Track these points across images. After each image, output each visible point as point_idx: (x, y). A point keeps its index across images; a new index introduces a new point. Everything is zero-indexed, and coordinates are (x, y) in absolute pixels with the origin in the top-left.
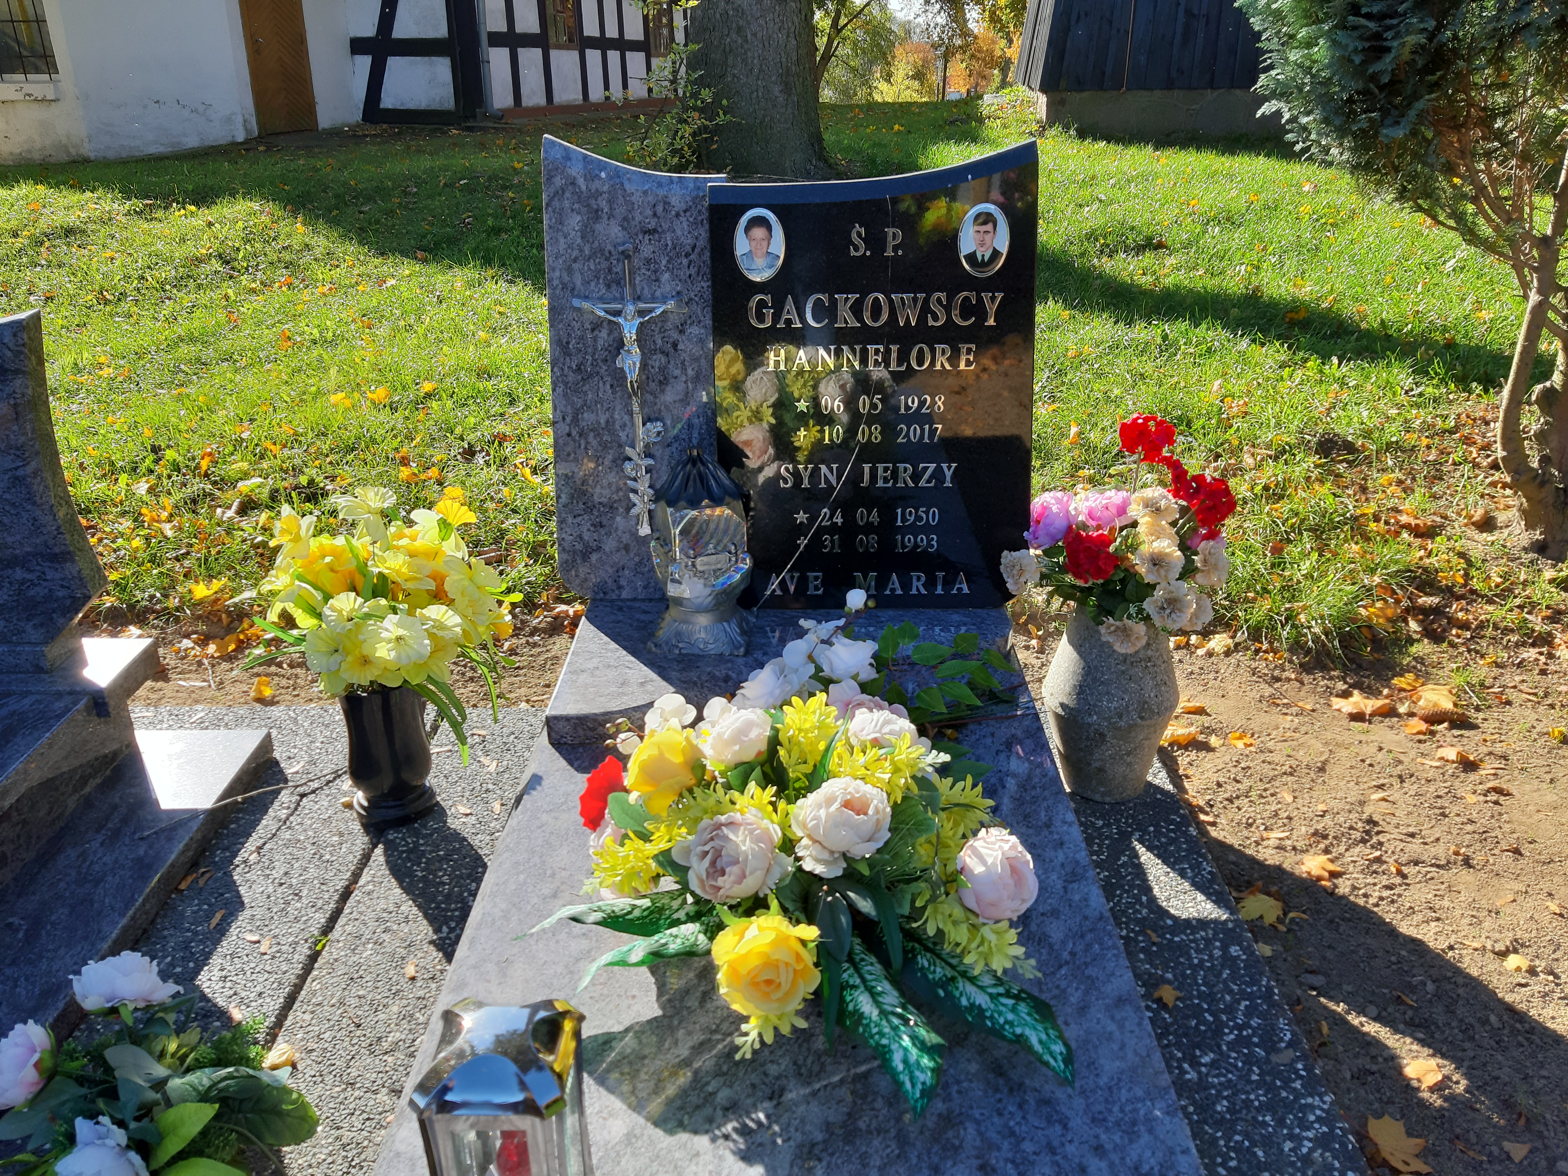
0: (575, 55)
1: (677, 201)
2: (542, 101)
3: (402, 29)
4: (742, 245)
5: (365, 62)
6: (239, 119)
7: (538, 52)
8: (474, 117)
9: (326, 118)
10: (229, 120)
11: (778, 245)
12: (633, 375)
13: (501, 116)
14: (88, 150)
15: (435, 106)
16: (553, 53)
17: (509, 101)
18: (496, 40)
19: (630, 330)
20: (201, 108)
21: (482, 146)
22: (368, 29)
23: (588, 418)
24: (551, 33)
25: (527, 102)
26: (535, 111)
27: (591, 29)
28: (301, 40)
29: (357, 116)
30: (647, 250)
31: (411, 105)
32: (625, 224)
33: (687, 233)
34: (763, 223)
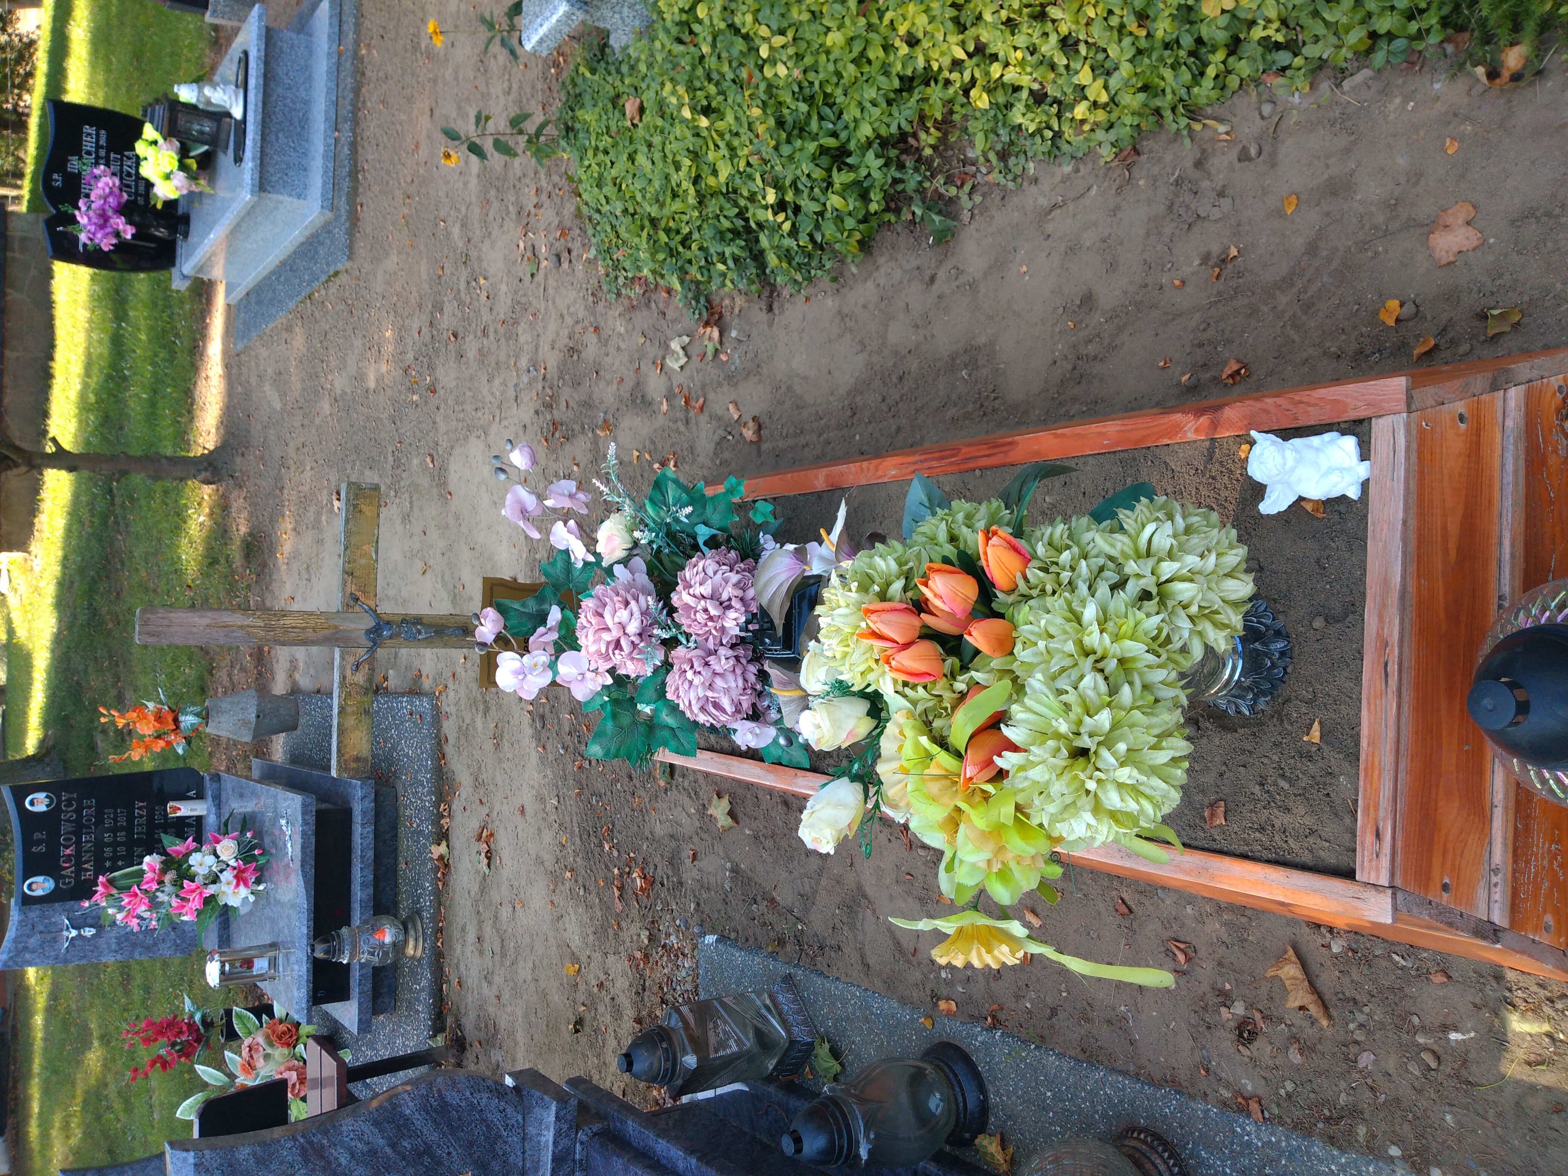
1: (22, 918)
4: (39, 893)
11: (40, 879)
19: (74, 933)
32: (29, 936)
33: (34, 913)
34: (30, 887)
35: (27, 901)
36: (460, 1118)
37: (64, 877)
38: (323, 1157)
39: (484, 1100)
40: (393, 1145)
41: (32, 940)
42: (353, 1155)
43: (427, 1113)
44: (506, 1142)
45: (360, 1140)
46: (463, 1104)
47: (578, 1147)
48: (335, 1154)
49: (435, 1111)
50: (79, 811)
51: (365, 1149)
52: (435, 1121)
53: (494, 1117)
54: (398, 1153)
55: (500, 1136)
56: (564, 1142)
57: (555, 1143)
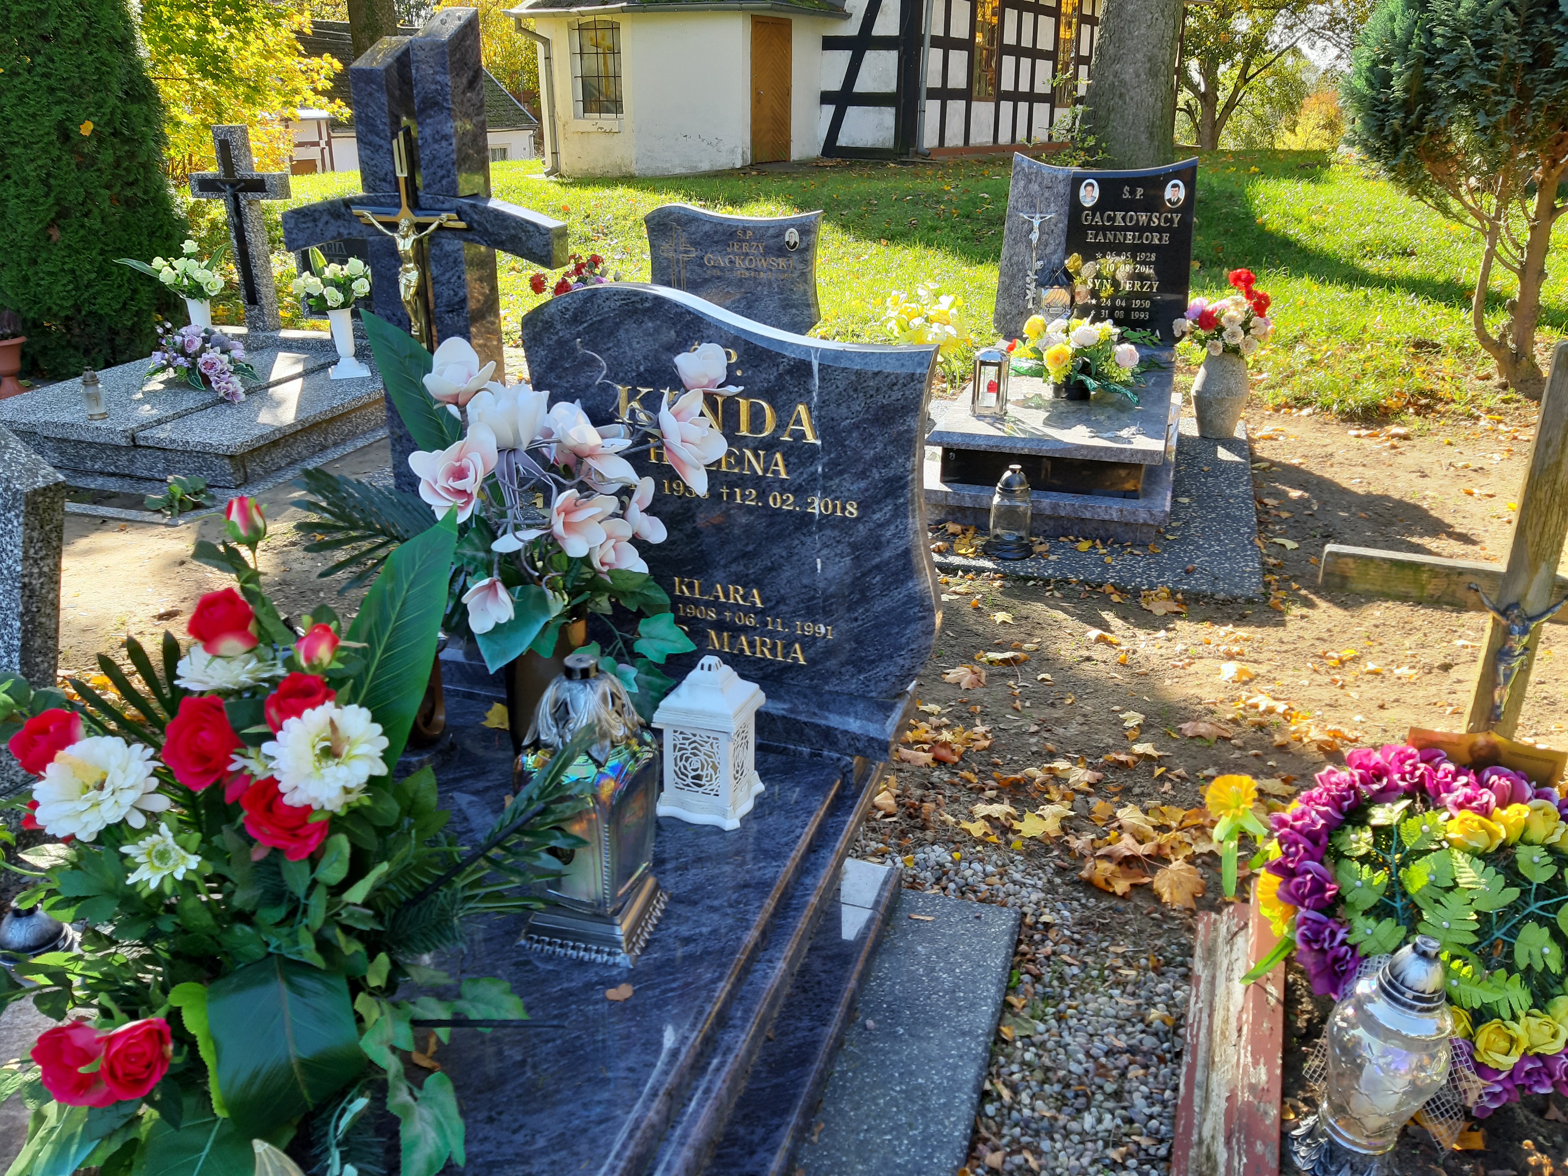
0: (992, 105)
1: (1060, 177)
2: (960, 143)
3: (861, 86)
4: (1082, 192)
5: (829, 110)
6: (740, 151)
7: (962, 103)
8: (907, 154)
9: (797, 153)
10: (732, 151)
11: (1096, 193)
12: (1035, 242)
13: (927, 154)
14: (634, 169)
15: (879, 145)
16: (974, 104)
17: (935, 143)
18: (933, 94)
19: (1036, 223)
20: (715, 142)
21: (917, 176)
22: (835, 84)
23: (1015, 258)
24: (976, 87)
25: (948, 143)
26: (955, 150)
27: (1007, 84)
28: (789, 94)
29: (817, 151)
30: (1047, 194)
31: (860, 144)
32: (1040, 185)
33: (1062, 189)
34: (1091, 185)
35: (1076, 182)
36: (889, 634)
37: (1094, 216)
38: (886, 497)
39: (901, 662)
40: (877, 567)
41: (1036, 187)
42: (881, 526)
43: (904, 604)
44: (853, 676)
45: (894, 535)
46: (903, 640)
47: (836, 755)
48: (886, 509)
49: (904, 612)
50: (1159, 229)
51: (883, 539)
52: (893, 609)
53: (880, 670)
54: (870, 571)
55: (860, 672)
56: (844, 742)
57: (845, 732)
